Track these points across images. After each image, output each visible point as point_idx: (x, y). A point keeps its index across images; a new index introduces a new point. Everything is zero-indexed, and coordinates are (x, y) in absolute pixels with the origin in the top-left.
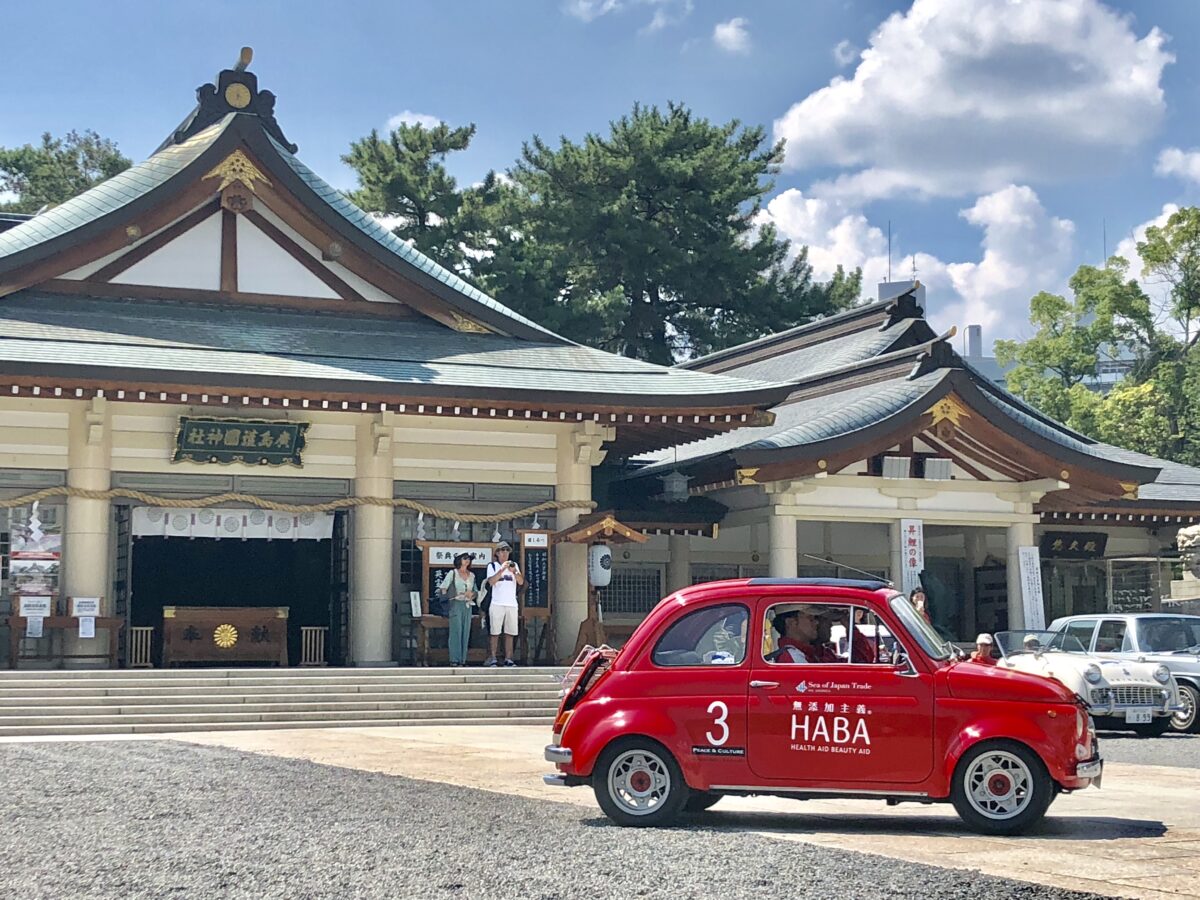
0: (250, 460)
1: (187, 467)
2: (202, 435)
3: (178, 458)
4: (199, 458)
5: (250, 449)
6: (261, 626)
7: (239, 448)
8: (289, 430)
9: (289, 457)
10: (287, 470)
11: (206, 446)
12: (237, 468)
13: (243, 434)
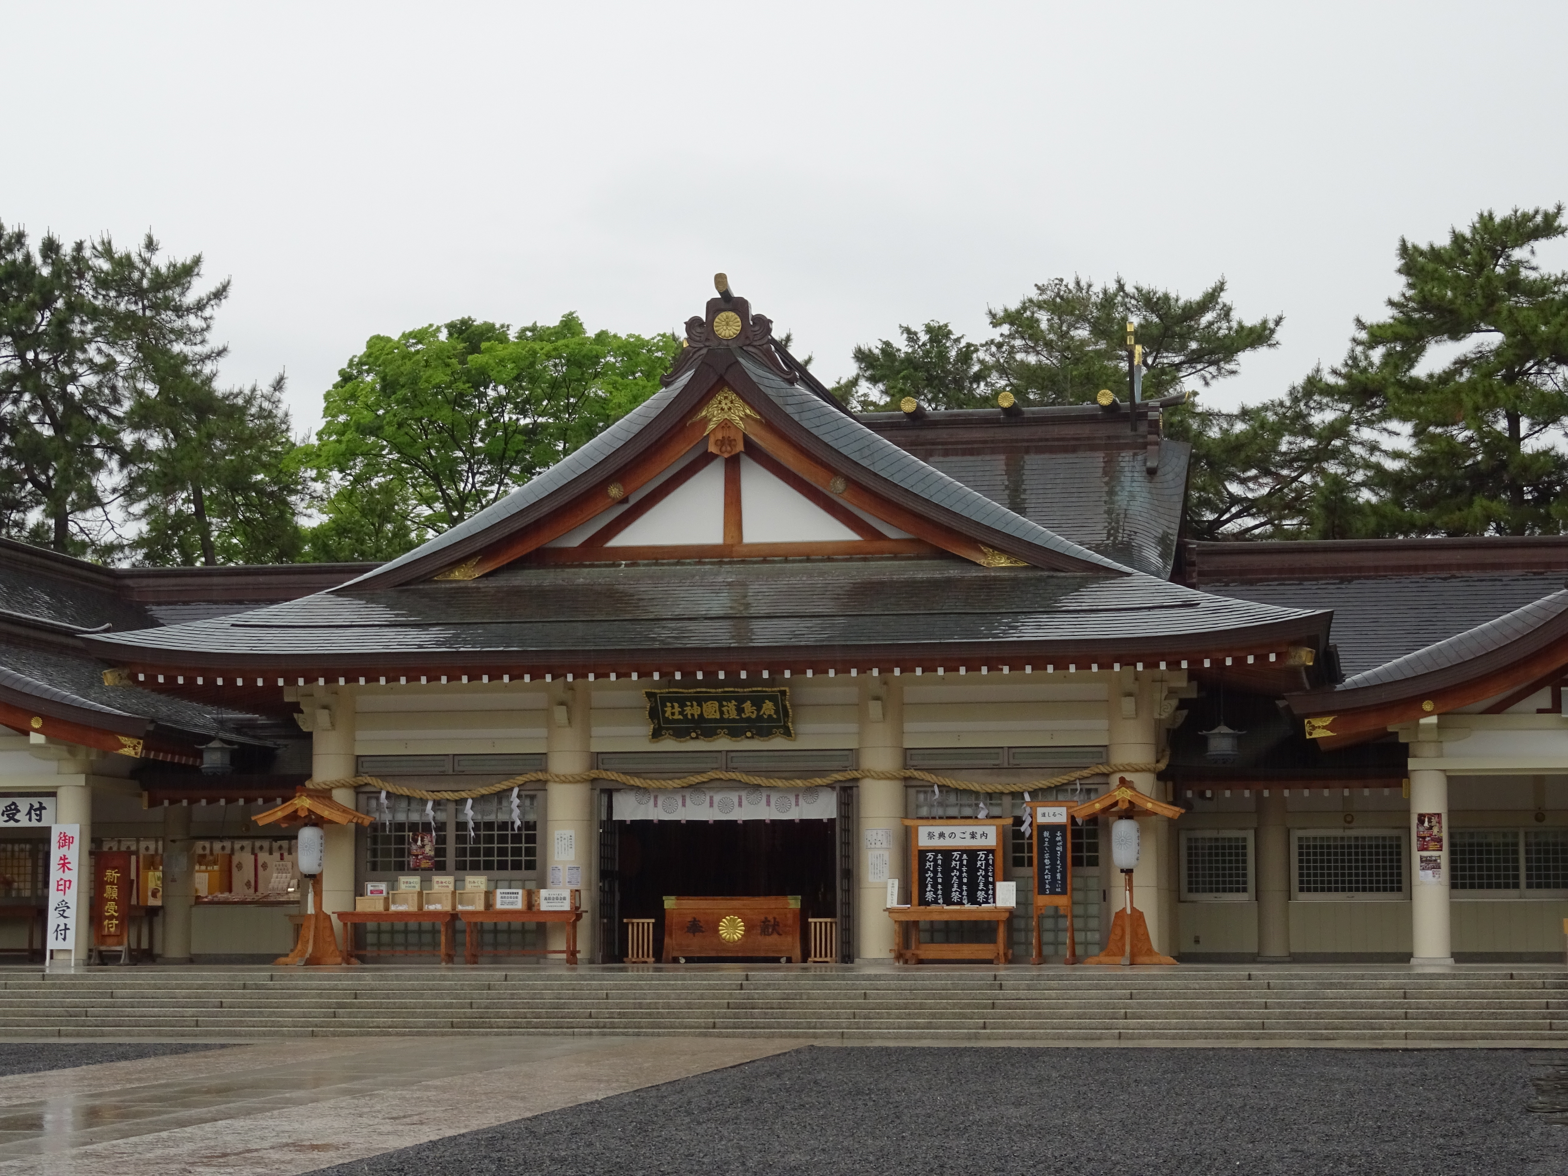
0: (735, 733)
1: (669, 744)
2: (677, 709)
3: (656, 735)
4: (680, 733)
5: (733, 721)
6: (770, 918)
7: (722, 720)
8: (772, 698)
9: (778, 727)
10: (778, 743)
11: (686, 719)
12: (723, 743)
13: (721, 706)
